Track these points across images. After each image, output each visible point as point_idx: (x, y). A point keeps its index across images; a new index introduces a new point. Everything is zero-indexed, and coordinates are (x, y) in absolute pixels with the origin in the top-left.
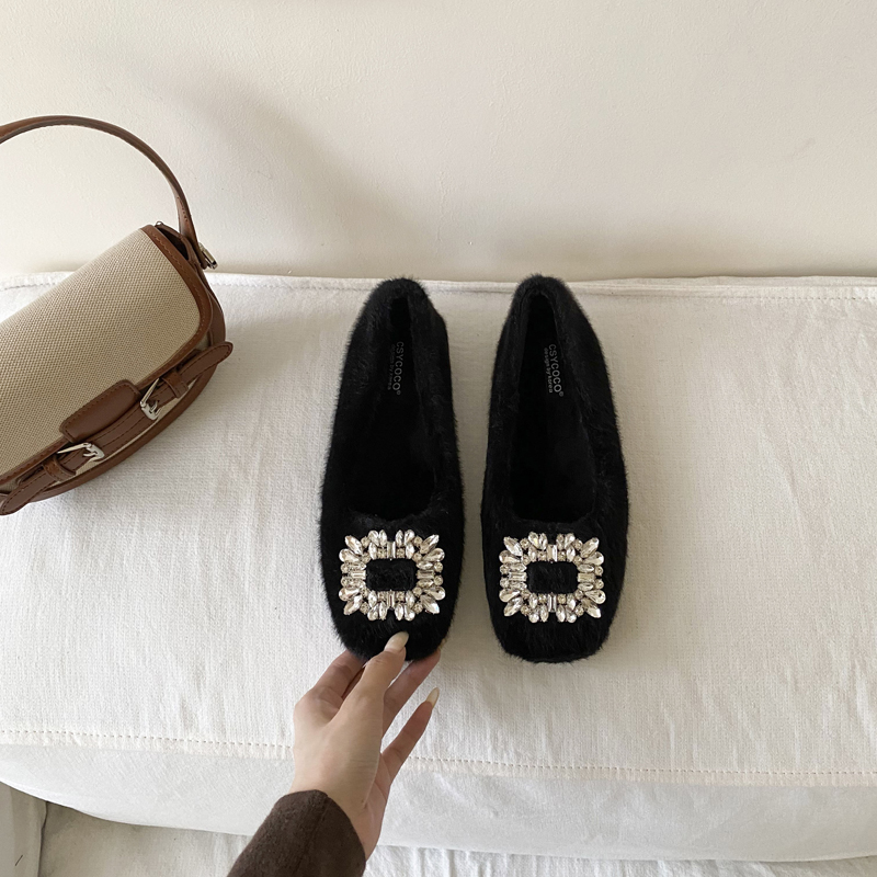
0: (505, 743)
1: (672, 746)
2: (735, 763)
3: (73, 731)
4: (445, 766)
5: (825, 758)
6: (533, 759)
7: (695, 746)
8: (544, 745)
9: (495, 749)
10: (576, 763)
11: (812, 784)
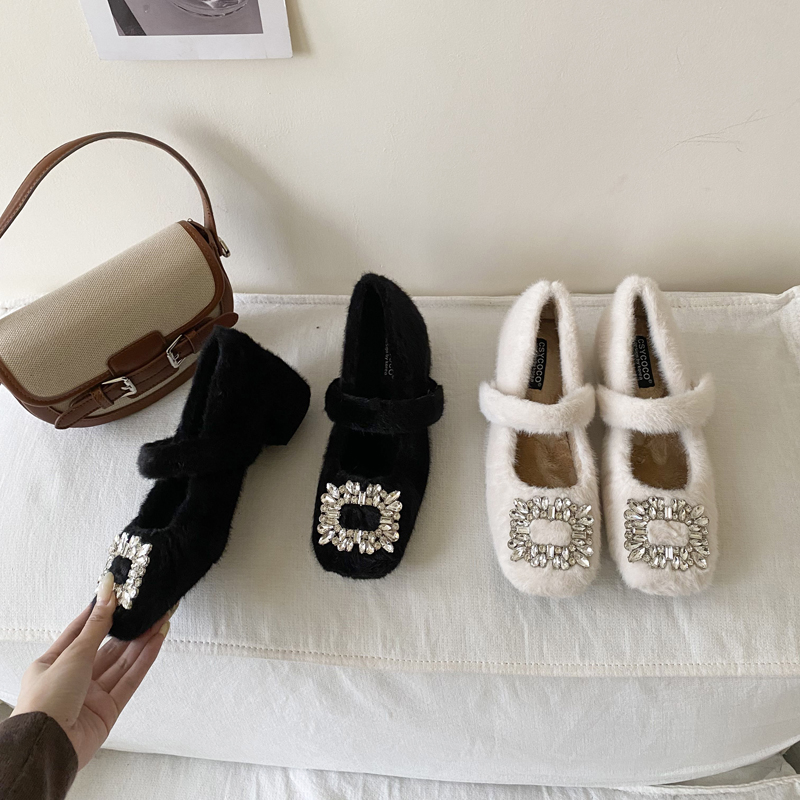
0: (393, 641)
1: (527, 643)
2: (577, 657)
3: (52, 630)
4: (345, 661)
5: (650, 651)
6: (415, 655)
7: (545, 643)
8: (423, 642)
9: (384, 646)
10: (449, 657)
11: (640, 674)
